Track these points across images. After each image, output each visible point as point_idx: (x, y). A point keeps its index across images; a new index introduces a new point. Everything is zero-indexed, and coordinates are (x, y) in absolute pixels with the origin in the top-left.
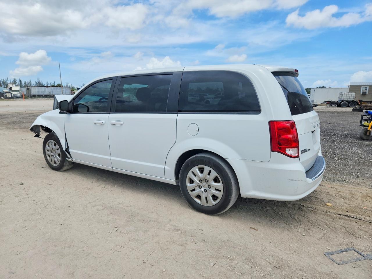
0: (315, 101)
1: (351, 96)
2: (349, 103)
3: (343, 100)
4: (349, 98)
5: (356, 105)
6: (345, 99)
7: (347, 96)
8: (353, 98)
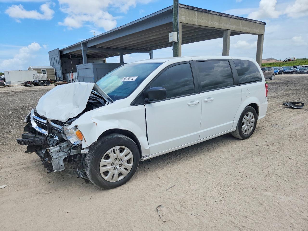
0: (12, 82)
1: (44, 77)
2: (45, 82)
3: (39, 80)
4: (43, 78)
5: (50, 84)
6: (41, 80)
7: (42, 77)
8: (46, 78)
